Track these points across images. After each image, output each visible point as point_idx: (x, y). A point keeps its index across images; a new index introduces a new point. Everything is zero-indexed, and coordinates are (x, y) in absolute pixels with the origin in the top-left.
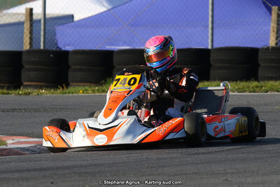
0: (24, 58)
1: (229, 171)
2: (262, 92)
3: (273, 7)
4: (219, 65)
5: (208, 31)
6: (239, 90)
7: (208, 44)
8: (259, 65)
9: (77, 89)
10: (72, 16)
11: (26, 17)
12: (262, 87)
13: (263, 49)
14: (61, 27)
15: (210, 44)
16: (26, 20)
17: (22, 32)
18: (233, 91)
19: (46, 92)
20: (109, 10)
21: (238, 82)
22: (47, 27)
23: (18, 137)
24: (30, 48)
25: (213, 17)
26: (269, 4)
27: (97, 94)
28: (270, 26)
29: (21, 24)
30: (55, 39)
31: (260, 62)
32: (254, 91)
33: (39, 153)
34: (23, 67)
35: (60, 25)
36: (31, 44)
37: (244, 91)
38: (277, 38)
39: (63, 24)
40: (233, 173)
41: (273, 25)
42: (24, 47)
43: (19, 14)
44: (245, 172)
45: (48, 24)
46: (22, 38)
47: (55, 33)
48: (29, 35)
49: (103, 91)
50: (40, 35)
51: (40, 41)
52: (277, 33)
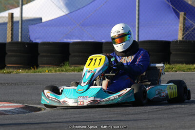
0: (7, 48)
1: (150, 126)
2: (173, 72)
3: (181, 13)
5: (135, 30)
8: (171, 53)
9: (44, 69)
10: (41, 19)
11: (9, 19)
12: (173, 68)
13: (173, 42)
14: (32, 26)
15: (137, 38)
16: (9, 21)
17: (6, 30)
19: (23, 71)
20: (67, 15)
22: (23, 26)
23: (3, 103)
24: (11, 40)
25: (139, 19)
26: (178, 11)
27: (58, 73)
28: (178, 25)
29: (5, 24)
30: (28, 35)
31: (171, 51)
32: (167, 71)
34: (7, 54)
35: (32, 25)
36: (12, 38)
38: (183, 35)
39: (35, 24)
40: (153, 128)
41: (181, 25)
42: (7, 40)
43: (4, 17)
44: (161, 127)
45: (24, 24)
46: (6, 33)
47: (28, 30)
48: (10, 32)
49: (62, 71)
50: (18, 32)
51: (18, 36)
52: (183, 31)
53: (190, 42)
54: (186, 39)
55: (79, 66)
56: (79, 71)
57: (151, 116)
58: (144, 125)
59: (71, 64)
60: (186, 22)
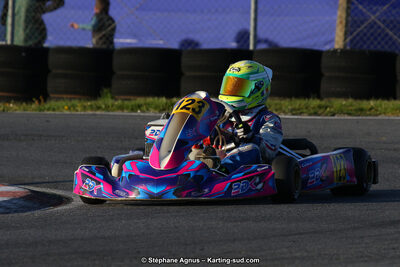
2: (326, 115)
6: (293, 111)
8: (322, 75)
9: (60, 103)
12: (326, 108)
18: (286, 113)
19: (15, 107)
21: (293, 99)
27: (90, 112)
28: (335, 13)
31: (323, 71)
32: (316, 114)
37: (301, 114)
38: (345, 38)
49: (99, 108)
54: (351, 45)
55: (132, 98)
56: (133, 110)
60: (352, 7)
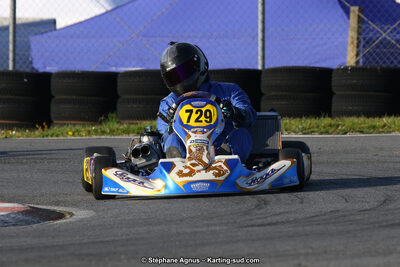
1: (302, 251)
2: (338, 133)
3: (352, 8)
4: (273, 93)
5: (257, 44)
6: (304, 131)
7: (257, 63)
8: (334, 94)
9: (64, 129)
10: (54, 22)
12: (338, 126)
13: (338, 69)
14: (38, 37)
15: (260, 62)
18: (296, 133)
19: (18, 134)
20: (107, 12)
21: (304, 118)
22: (18, 39)
25: (263, 22)
26: (347, 4)
27: (95, 137)
28: (347, 34)
30: (29, 55)
31: (334, 89)
32: (327, 133)
33: (14, 225)
35: (36, 34)
37: (311, 133)
38: (357, 55)
39: (42, 33)
40: (307, 254)
41: (352, 34)
44: (326, 252)
45: (19, 32)
47: (29, 47)
49: (103, 133)
50: (8, 49)
51: (8, 58)
52: (358, 47)
53: (373, 70)
54: (364, 63)
55: (138, 122)
56: (138, 134)
57: (300, 229)
58: (289, 248)
59: (122, 118)
60: (364, 27)
